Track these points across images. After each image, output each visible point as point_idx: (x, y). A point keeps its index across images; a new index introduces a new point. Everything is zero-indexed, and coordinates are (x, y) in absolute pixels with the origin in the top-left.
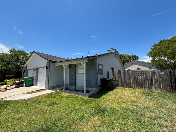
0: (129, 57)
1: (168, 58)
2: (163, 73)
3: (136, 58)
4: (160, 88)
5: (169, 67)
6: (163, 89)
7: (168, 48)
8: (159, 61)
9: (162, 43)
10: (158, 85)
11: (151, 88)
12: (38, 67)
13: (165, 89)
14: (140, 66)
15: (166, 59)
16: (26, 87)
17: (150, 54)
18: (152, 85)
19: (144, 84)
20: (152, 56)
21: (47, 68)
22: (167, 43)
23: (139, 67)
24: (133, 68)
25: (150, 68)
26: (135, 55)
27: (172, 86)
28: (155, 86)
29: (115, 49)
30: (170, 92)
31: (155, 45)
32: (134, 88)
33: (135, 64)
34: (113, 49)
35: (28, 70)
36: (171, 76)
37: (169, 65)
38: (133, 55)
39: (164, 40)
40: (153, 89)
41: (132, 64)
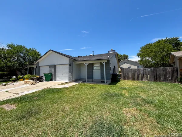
0: (121, 56)
1: (152, 59)
2: (150, 70)
3: (127, 57)
4: (148, 79)
5: (152, 66)
6: (149, 80)
7: (152, 51)
8: (145, 61)
9: (148, 47)
10: (146, 78)
11: (143, 80)
12: (56, 64)
13: (150, 80)
14: (131, 65)
15: (150, 60)
16: (46, 81)
17: (139, 55)
18: (143, 77)
19: (139, 77)
20: (140, 57)
21: (70, 65)
22: (151, 47)
23: (129, 65)
24: (125, 66)
25: (138, 67)
26: (126, 55)
27: (154, 78)
28: (145, 78)
29: (115, 51)
30: (153, 81)
31: (143, 48)
32: (132, 80)
33: (126, 63)
34: (113, 50)
35: (40, 67)
36: (154, 72)
37: (152, 65)
38: (124, 55)
39: (149, 44)
40: (144, 80)
41: (124, 63)
